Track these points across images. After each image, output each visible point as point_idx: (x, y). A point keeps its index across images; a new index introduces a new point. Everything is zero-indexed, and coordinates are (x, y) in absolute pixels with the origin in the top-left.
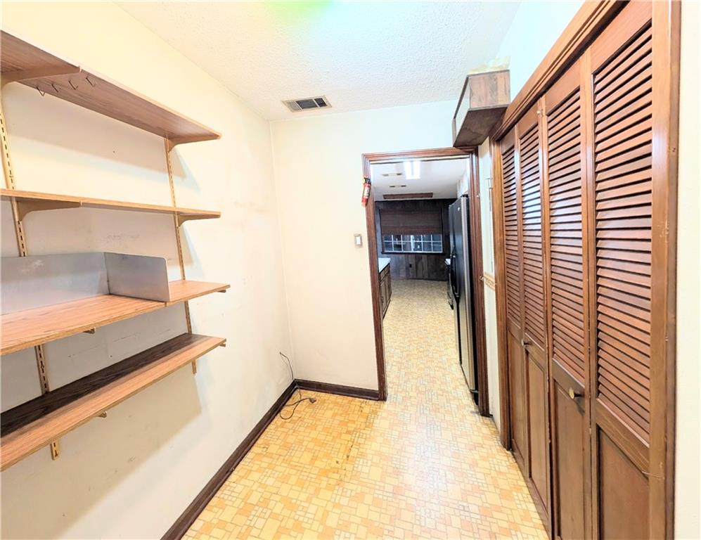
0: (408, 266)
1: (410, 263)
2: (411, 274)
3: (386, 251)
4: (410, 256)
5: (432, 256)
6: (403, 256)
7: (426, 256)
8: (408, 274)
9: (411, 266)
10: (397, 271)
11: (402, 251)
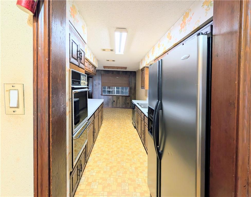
0: (113, 101)
1: (114, 100)
2: (114, 105)
3: (103, 94)
4: (114, 96)
5: (124, 97)
6: (111, 97)
7: (121, 97)
8: (113, 105)
9: (114, 101)
10: (108, 104)
11: (111, 94)
